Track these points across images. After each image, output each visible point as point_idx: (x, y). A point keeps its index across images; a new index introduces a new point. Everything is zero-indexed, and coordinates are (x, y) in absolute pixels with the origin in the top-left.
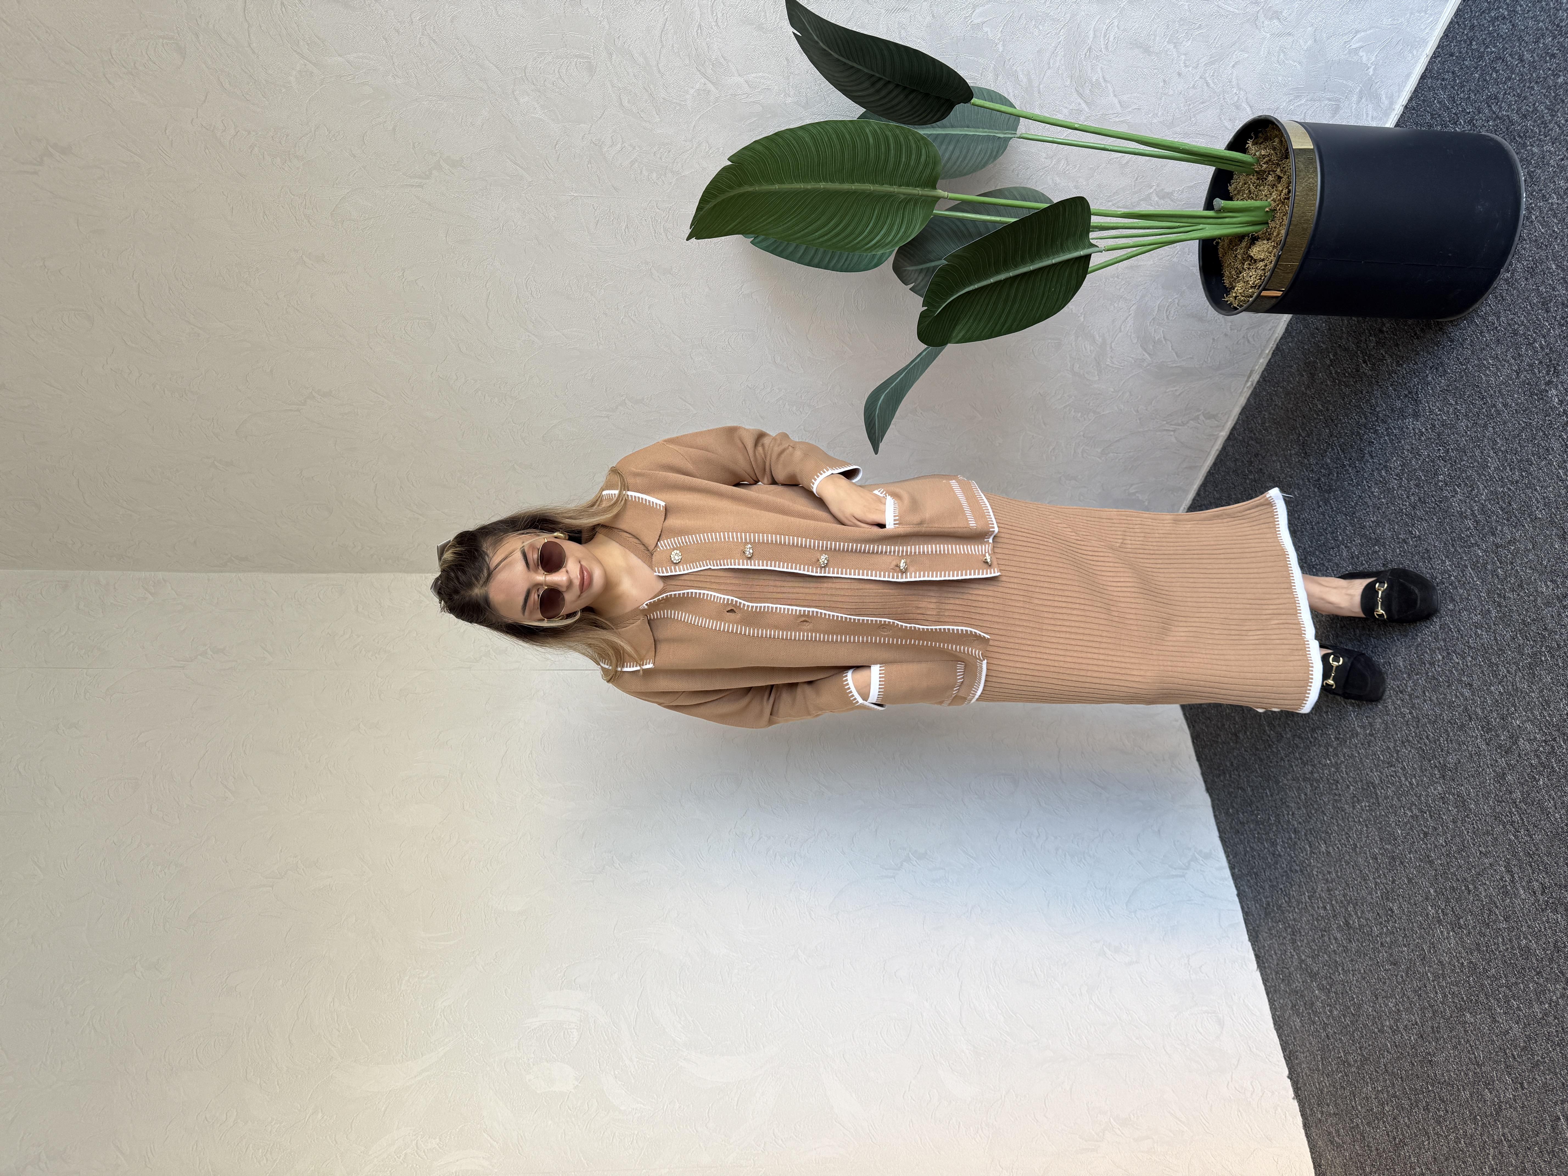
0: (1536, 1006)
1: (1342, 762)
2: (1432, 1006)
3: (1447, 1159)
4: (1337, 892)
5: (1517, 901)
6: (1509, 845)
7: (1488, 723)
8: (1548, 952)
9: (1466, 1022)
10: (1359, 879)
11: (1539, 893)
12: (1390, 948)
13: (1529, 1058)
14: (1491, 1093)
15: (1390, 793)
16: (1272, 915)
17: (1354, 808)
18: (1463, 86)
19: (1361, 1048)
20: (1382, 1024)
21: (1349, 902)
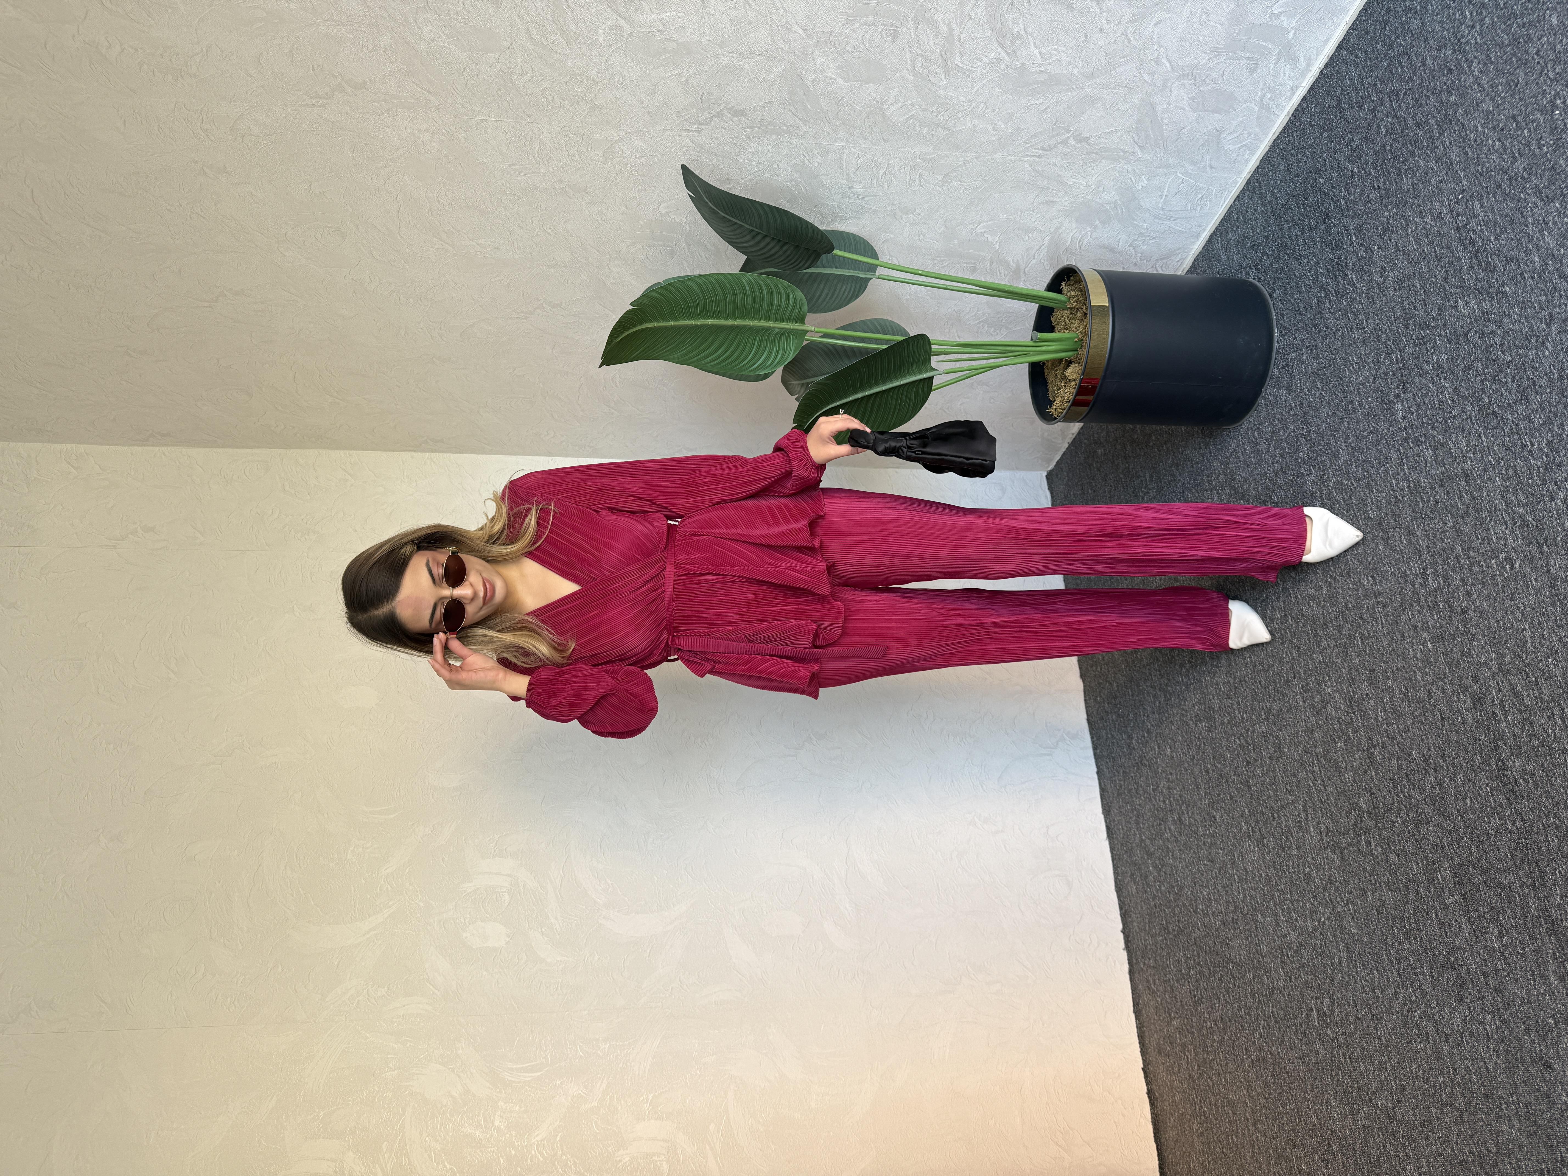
0: (1309, 921)
3: (1230, 1021)
4: (1175, 792)
5: (1308, 836)
6: (1308, 790)
7: (1307, 684)
8: (1324, 882)
9: (1257, 921)
10: (1193, 786)
11: (1324, 834)
12: (1210, 848)
13: (1298, 960)
14: (1268, 979)
15: (1225, 720)
16: (1123, 796)
17: (1196, 724)
18: (1372, 71)
19: (1178, 921)
20: (1196, 906)
21: (1183, 803)
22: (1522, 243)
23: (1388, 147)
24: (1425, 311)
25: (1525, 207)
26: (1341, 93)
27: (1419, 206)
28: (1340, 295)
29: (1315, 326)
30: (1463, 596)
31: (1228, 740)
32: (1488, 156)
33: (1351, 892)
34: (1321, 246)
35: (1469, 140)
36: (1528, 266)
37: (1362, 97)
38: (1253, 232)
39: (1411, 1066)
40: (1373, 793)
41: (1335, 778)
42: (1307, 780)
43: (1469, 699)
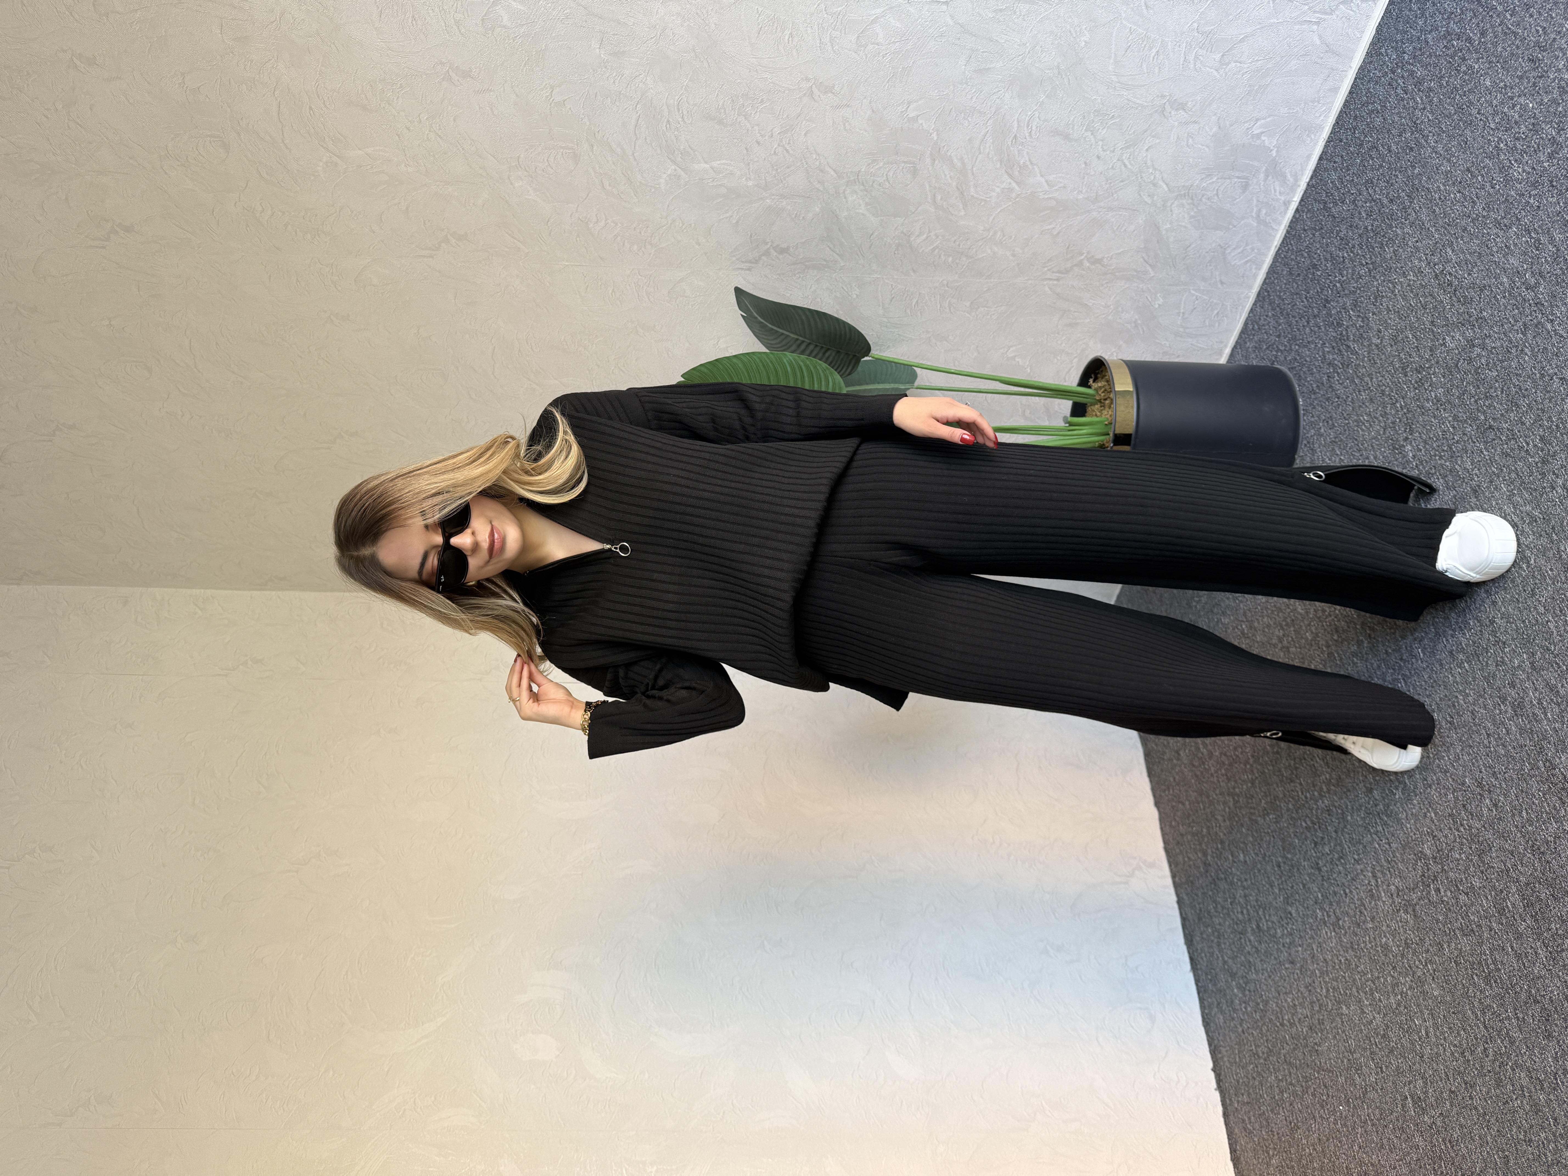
0: (1392, 997)
1: (1257, 778)
2: (1318, 1000)
3: (1328, 1140)
4: (1251, 898)
5: (1380, 903)
6: (1375, 853)
8: (1401, 948)
9: (1342, 1014)
10: (1267, 886)
11: (1395, 896)
12: (1289, 948)
13: (1386, 1045)
14: (1360, 1078)
15: (1290, 806)
16: (1203, 920)
17: (1264, 819)
18: (1348, 170)
19: (1267, 1041)
20: (1282, 1017)
21: (1260, 907)
22: (1491, 272)
23: (1370, 228)
24: (1419, 356)
25: (1489, 240)
26: (1326, 196)
27: (1402, 267)
28: (1346, 365)
29: (1328, 399)
30: (1489, 608)
31: (1294, 825)
32: (1453, 208)
33: (1428, 951)
34: (1325, 328)
35: (1435, 200)
36: (1499, 289)
37: (1343, 194)
38: (1267, 334)
39: (1511, 1131)
40: (1435, 836)
41: (1398, 832)
42: (1371, 843)
43: (1510, 708)
